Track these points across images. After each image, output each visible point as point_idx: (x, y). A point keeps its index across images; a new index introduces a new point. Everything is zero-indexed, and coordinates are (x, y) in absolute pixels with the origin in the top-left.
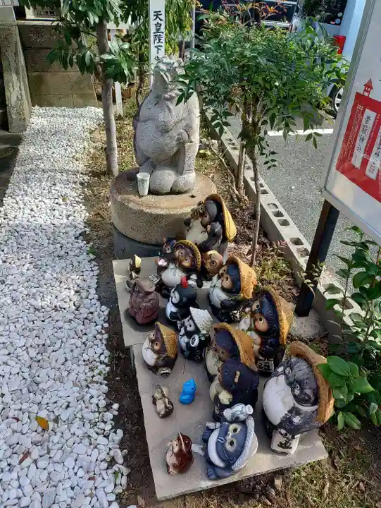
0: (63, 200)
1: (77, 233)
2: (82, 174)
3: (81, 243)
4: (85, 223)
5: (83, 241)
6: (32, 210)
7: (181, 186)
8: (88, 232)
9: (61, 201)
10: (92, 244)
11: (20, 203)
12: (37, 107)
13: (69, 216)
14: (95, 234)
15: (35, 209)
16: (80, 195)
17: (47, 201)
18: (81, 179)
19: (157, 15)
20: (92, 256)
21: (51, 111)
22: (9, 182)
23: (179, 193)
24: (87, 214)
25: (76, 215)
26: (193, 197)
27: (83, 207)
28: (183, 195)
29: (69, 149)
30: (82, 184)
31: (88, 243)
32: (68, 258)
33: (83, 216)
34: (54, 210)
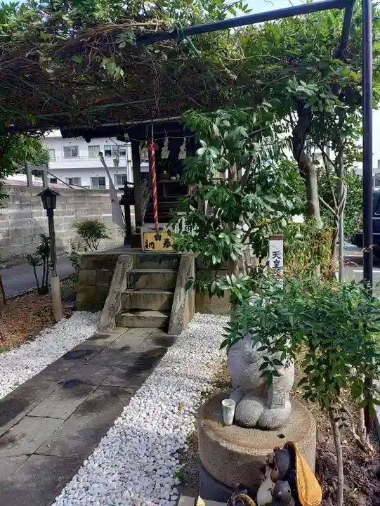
0: (179, 409)
1: (176, 448)
2: (208, 382)
3: (174, 463)
4: (188, 438)
5: (176, 459)
6: (148, 414)
7: (268, 421)
8: (185, 450)
9: (176, 409)
10: (184, 465)
11: (143, 405)
12: (198, 314)
13: (177, 427)
14: (192, 453)
15: (151, 413)
16: (196, 406)
17: (164, 407)
18: (205, 388)
19: (275, 254)
20: (177, 481)
21: (209, 317)
22: (144, 382)
23: (266, 429)
24: (194, 429)
25: (183, 427)
26: (282, 436)
27: (194, 420)
28: (271, 432)
29: (207, 355)
30: (203, 393)
31: (181, 463)
32: (153, 476)
33: (189, 429)
34: (166, 418)
